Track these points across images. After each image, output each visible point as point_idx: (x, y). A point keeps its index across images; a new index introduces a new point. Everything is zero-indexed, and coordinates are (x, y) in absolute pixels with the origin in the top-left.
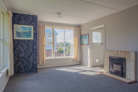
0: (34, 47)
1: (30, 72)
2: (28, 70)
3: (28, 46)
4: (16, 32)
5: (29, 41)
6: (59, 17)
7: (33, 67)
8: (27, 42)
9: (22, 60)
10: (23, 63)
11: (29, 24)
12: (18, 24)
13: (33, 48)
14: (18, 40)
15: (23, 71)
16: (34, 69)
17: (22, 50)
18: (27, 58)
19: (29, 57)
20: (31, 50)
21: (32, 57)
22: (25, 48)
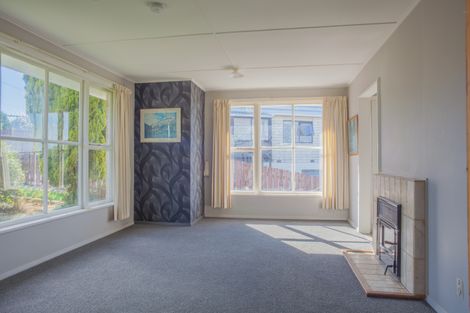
0: (183, 161)
1: (173, 221)
2: (169, 214)
3: (170, 157)
4: (146, 125)
5: (172, 145)
6: (235, 77)
7: (181, 211)
8: (167, 149)
9: (157, 190)
10: (158, 197)
11: (172, 106)
12: (150, 107)
13: (180, 163)
14: (150, 144)
15: (159, 216)
16: (183, 216)
17: (158, 168)
18: (168, 187)
19: (172, 184)
20: (176, 167)
21: (177, 184)
22: (163, 164)
